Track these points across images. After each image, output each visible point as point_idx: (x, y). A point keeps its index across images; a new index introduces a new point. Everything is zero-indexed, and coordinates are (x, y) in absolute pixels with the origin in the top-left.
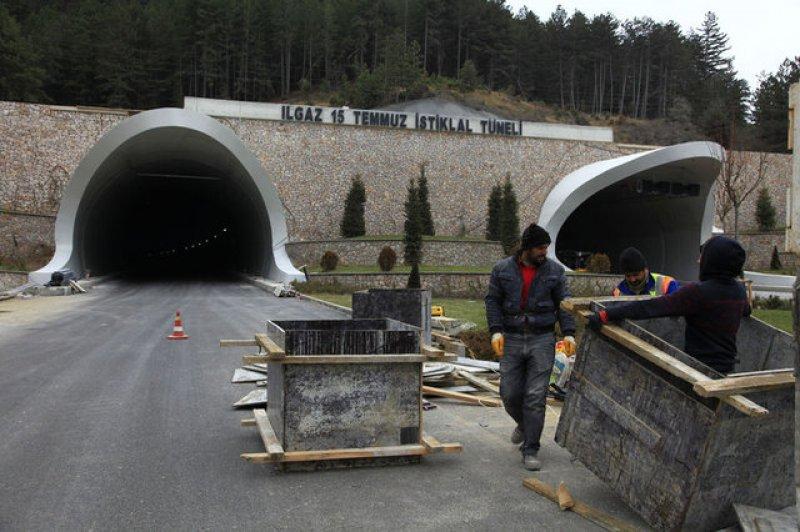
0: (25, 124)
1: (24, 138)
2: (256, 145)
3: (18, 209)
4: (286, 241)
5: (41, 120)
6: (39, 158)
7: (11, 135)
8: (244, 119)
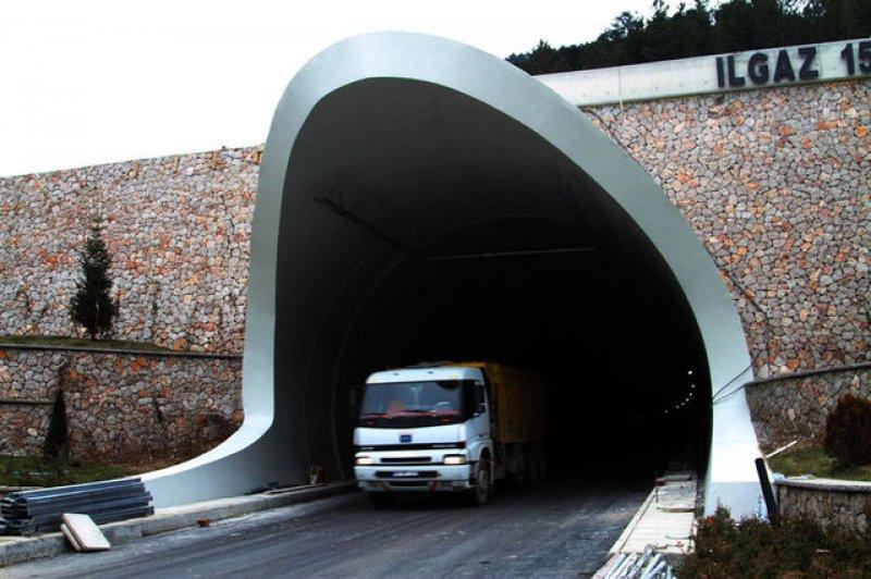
0: (218, 186)
1: (212, 213)
2: (661, 156)
3: (195, 347)
4: (749, 378)
5: (243, 175)
6: (234, 245)
7: (194, 210)
8: (630, 104)
